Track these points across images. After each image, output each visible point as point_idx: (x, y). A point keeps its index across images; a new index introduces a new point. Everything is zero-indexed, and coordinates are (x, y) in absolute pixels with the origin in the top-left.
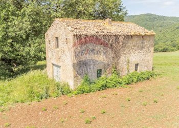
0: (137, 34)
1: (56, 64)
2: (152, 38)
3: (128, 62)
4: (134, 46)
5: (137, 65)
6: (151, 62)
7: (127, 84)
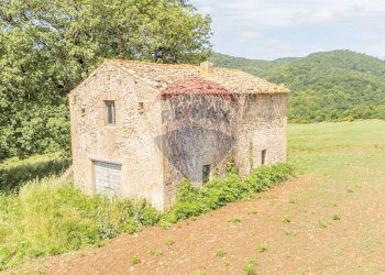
0: (263, 91)
1: (108, 160)
2: (284, 98)
3: (251, 148)
4: (259, 115)
5: (264, 152)
6: (284, 146)
7: (258, 191)
